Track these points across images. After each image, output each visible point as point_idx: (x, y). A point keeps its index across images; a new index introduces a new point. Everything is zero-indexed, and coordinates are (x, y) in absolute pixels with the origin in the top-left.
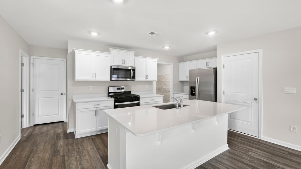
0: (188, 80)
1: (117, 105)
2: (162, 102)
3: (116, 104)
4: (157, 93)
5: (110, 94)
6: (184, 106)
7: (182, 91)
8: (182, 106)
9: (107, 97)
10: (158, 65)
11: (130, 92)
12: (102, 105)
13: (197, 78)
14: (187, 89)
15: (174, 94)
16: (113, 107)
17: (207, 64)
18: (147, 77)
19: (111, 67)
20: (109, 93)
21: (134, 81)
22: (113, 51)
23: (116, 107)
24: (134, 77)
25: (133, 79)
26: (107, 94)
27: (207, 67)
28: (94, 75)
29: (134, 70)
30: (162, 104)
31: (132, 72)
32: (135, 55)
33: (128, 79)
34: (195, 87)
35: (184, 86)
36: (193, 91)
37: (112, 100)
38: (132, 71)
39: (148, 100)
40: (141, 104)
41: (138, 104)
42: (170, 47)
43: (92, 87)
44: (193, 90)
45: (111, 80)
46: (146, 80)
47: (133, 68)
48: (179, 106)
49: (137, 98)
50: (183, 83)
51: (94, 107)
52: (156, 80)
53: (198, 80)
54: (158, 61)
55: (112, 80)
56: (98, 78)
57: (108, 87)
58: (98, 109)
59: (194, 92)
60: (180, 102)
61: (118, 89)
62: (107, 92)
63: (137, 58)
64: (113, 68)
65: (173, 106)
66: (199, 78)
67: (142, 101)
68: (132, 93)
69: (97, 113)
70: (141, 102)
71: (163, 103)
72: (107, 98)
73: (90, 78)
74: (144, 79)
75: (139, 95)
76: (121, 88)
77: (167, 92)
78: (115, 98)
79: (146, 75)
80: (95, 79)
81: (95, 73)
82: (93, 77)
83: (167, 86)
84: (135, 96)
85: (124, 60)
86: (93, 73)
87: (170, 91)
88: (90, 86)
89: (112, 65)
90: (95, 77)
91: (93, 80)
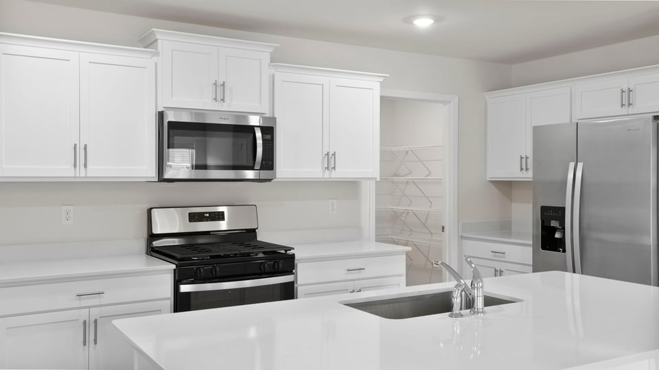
0: (528, 175)
1: (188, 294)
2: (404, 278)
3: (185, 288)
4: (380, 239)
5: (156, 243)
6: (490, 301)
7: (505, 228)
8: (479, 303)
9: (144, 257)
10: (386, 102)
11: (253, 232)
12: (116, 293)
13: (572, 165)
14: (526, 216)
15: (465, 241)
16: (169, 303)
17: (627, 98)
18: (330, 160)
19: (161, 115)
20: (153, 237)
21: (270, 180)
22: (169, 40)
23: (182, 303)
24: (268, 163)
25: (265, 174)
26: (142, 244)
27: (624, 111)
28: (80, 154)
29: (268, 131)
30: (400, 288)
31: (259, 142)
32: (272, 60)
33: (250, 174)
34: (563, 209)
35: (513, 204)
36: (554, 230)
37: (165, 271)
38: (259, 134)
39: (337, 272)
40: (300, 289)
41: (288, 292)
42: (437, 19)
43: (71, 208)
44: (554, 224)
45: (161, 179)
46: (327, 174)
47: (265, 119)
48: (470, 304)
49: (282, 261)
50: (506, 187)
51: (76, 304)
52: (377, 175)
53: (574, 173)
54: (382, 85)
55: (166, 176)
56: (98, 169)
57: (149, 211)
58: (95, 313)
59: (557, 235)
60: (469, 283)
61: (194, 217)
62: (145, 235)
63: (284, 75)
64: (169, 122)
65: (441, 304)
66: (580, 165)
67: (304, 275)
68: (258, 239)
69: (91, 330)
70: (300, 281)
71: (408, 285)
72: (142, 263)
73: (63, 169)
74: (314, 170)
75: (293, 249)
76: (208, 215)
77: (432, 234)
78: (176, 262)
79: (328, 154)
80: (83, 174)
81: (86, 145)
82: (75, 166)
83: (430, 201)
84: (274, 251)
85: (224, 82)
86: (75, 145)
87: (443, 228)
88: (63, 207)
89: (165, 107)
90: (85, 166)
91: (75, 177)
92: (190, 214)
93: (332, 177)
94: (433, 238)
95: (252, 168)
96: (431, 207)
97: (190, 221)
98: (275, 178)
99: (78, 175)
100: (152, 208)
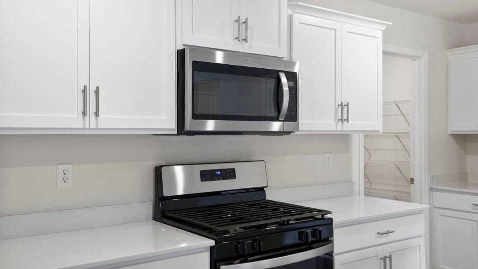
2: (424, 238)
9: (151, 224)
11: (261, 190)
15: (435, 193)
18: (344, 111)
19: (181, 54)
20: (162, 200)
25: (289, 125)
28: (90, 99)
29: (292, 78)
31: (286, 89)
33: (276, 126)
35: (468, 157)
37: (199, 250)
38: (284, 80)
39: (368, 236)
40: (336, 259)
43: (69, 167)
45: (181, 132)
46: (340, 127)
47: (288, 63)
50: (462, 140)
55: (187, 129)
57: (160, 169)
61: (206, 176)
62: (153, 197)
64: (194, 63)
70: (335, 252)
74: (330, 123)
75: (330, 212)
76: (219, 172)
77: (371, 183)
78: (215, 237)
79: (342, 105)
80: (93, 126)
81: (98, 88)
82: (84, 113)
83: (369, 153)
84: (313, 217)
85: (247, 19)
86: (85, 87)
87: (412, 180)
88: (59, 166)
89: (184, 45)
90: (97, 114)
91: (84, 129)
92: (201, 172)
93: (345, 129)
94: (372, 187)
95: (276, 119)
96: (369, 158)
97: (202, 180)
98: (298, 130)
99: (87, 127)
100: (162, 166)
